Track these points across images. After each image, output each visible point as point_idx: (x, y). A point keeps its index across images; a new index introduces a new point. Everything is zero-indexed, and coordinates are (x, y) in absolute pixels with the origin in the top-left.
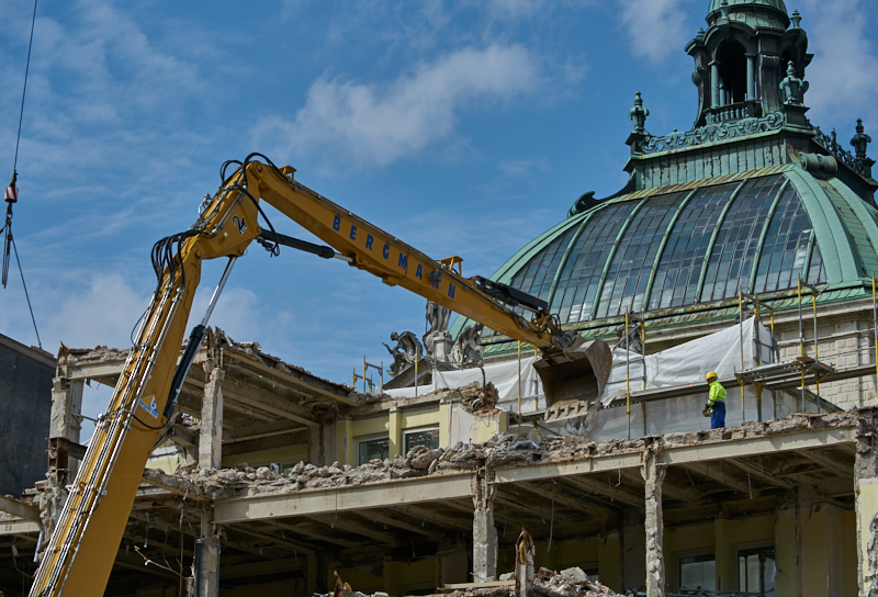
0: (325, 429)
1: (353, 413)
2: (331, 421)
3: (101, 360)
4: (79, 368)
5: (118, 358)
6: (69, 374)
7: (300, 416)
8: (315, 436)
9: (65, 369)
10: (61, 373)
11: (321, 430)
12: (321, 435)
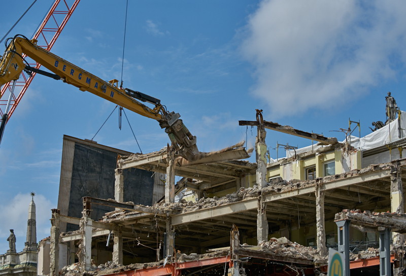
0: (242, 179)
1: (251, 172)
2: (244, 176)
3: (132, 160)
4: (125, 164)
5: (138, 159)
6: (121, 167)
7: (229, 175)
8: (238, 183)
9: (119, 165)
10: (118, 167)
11: (240, 180)
12: (240, 182)
